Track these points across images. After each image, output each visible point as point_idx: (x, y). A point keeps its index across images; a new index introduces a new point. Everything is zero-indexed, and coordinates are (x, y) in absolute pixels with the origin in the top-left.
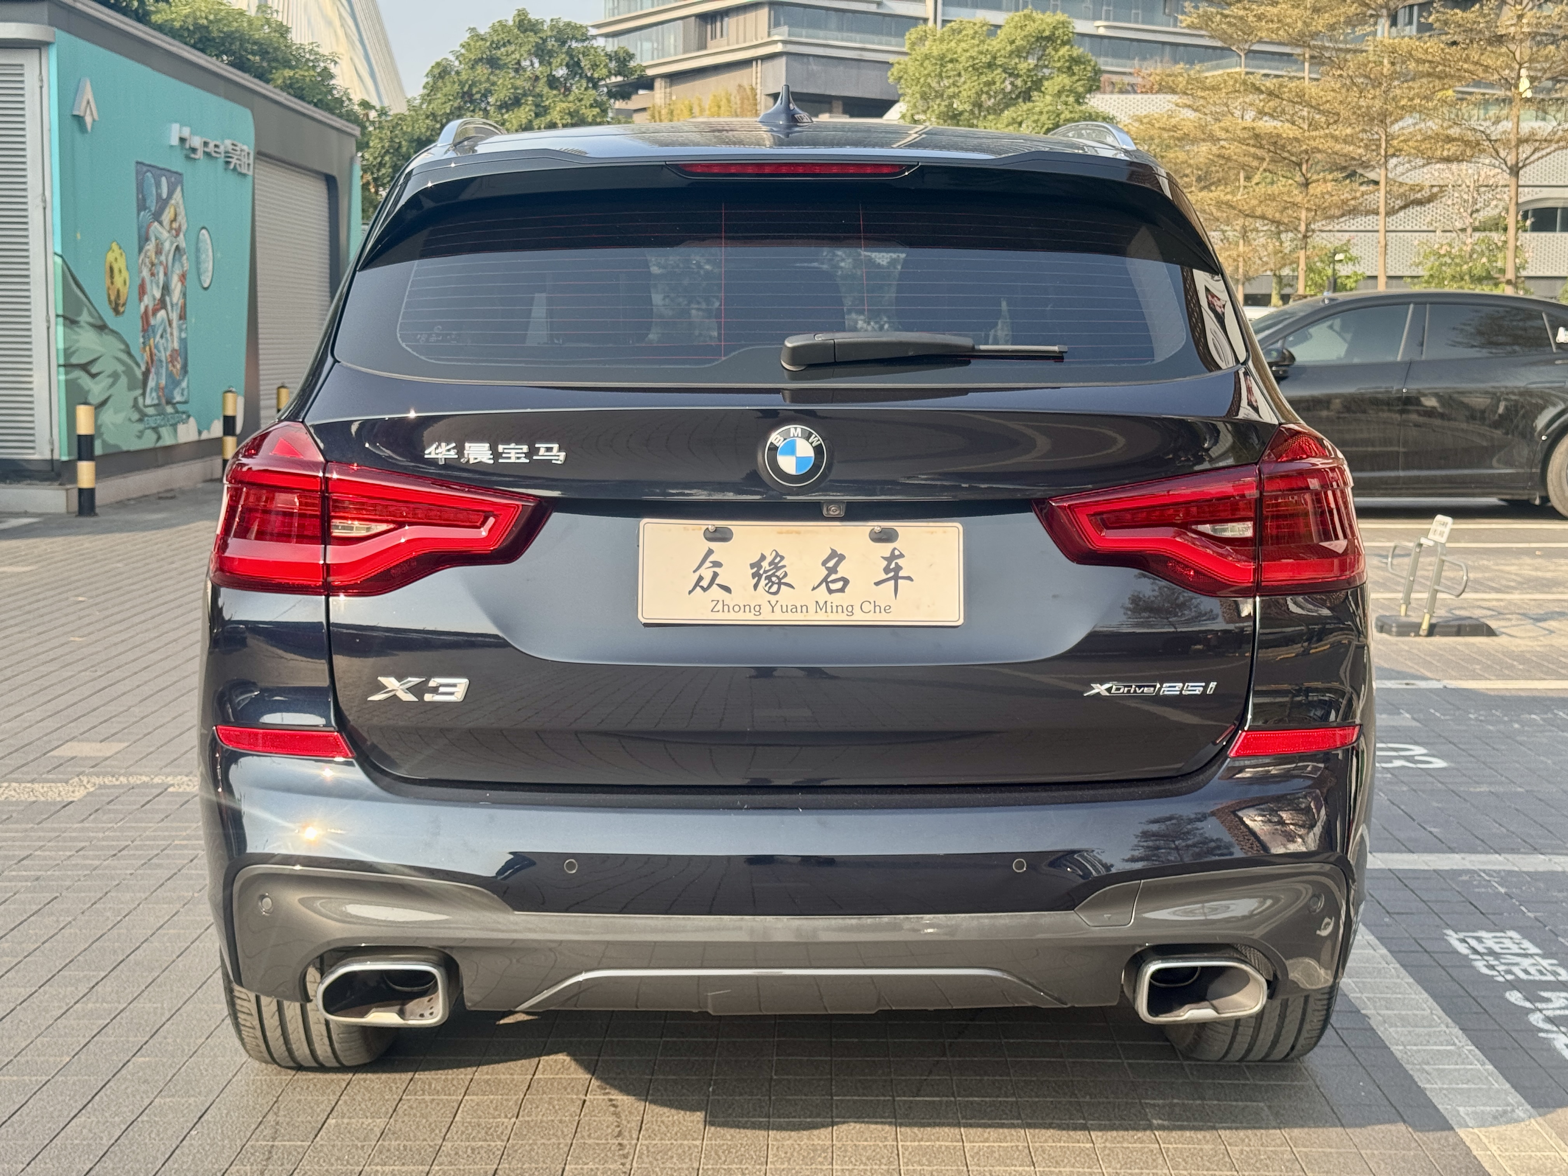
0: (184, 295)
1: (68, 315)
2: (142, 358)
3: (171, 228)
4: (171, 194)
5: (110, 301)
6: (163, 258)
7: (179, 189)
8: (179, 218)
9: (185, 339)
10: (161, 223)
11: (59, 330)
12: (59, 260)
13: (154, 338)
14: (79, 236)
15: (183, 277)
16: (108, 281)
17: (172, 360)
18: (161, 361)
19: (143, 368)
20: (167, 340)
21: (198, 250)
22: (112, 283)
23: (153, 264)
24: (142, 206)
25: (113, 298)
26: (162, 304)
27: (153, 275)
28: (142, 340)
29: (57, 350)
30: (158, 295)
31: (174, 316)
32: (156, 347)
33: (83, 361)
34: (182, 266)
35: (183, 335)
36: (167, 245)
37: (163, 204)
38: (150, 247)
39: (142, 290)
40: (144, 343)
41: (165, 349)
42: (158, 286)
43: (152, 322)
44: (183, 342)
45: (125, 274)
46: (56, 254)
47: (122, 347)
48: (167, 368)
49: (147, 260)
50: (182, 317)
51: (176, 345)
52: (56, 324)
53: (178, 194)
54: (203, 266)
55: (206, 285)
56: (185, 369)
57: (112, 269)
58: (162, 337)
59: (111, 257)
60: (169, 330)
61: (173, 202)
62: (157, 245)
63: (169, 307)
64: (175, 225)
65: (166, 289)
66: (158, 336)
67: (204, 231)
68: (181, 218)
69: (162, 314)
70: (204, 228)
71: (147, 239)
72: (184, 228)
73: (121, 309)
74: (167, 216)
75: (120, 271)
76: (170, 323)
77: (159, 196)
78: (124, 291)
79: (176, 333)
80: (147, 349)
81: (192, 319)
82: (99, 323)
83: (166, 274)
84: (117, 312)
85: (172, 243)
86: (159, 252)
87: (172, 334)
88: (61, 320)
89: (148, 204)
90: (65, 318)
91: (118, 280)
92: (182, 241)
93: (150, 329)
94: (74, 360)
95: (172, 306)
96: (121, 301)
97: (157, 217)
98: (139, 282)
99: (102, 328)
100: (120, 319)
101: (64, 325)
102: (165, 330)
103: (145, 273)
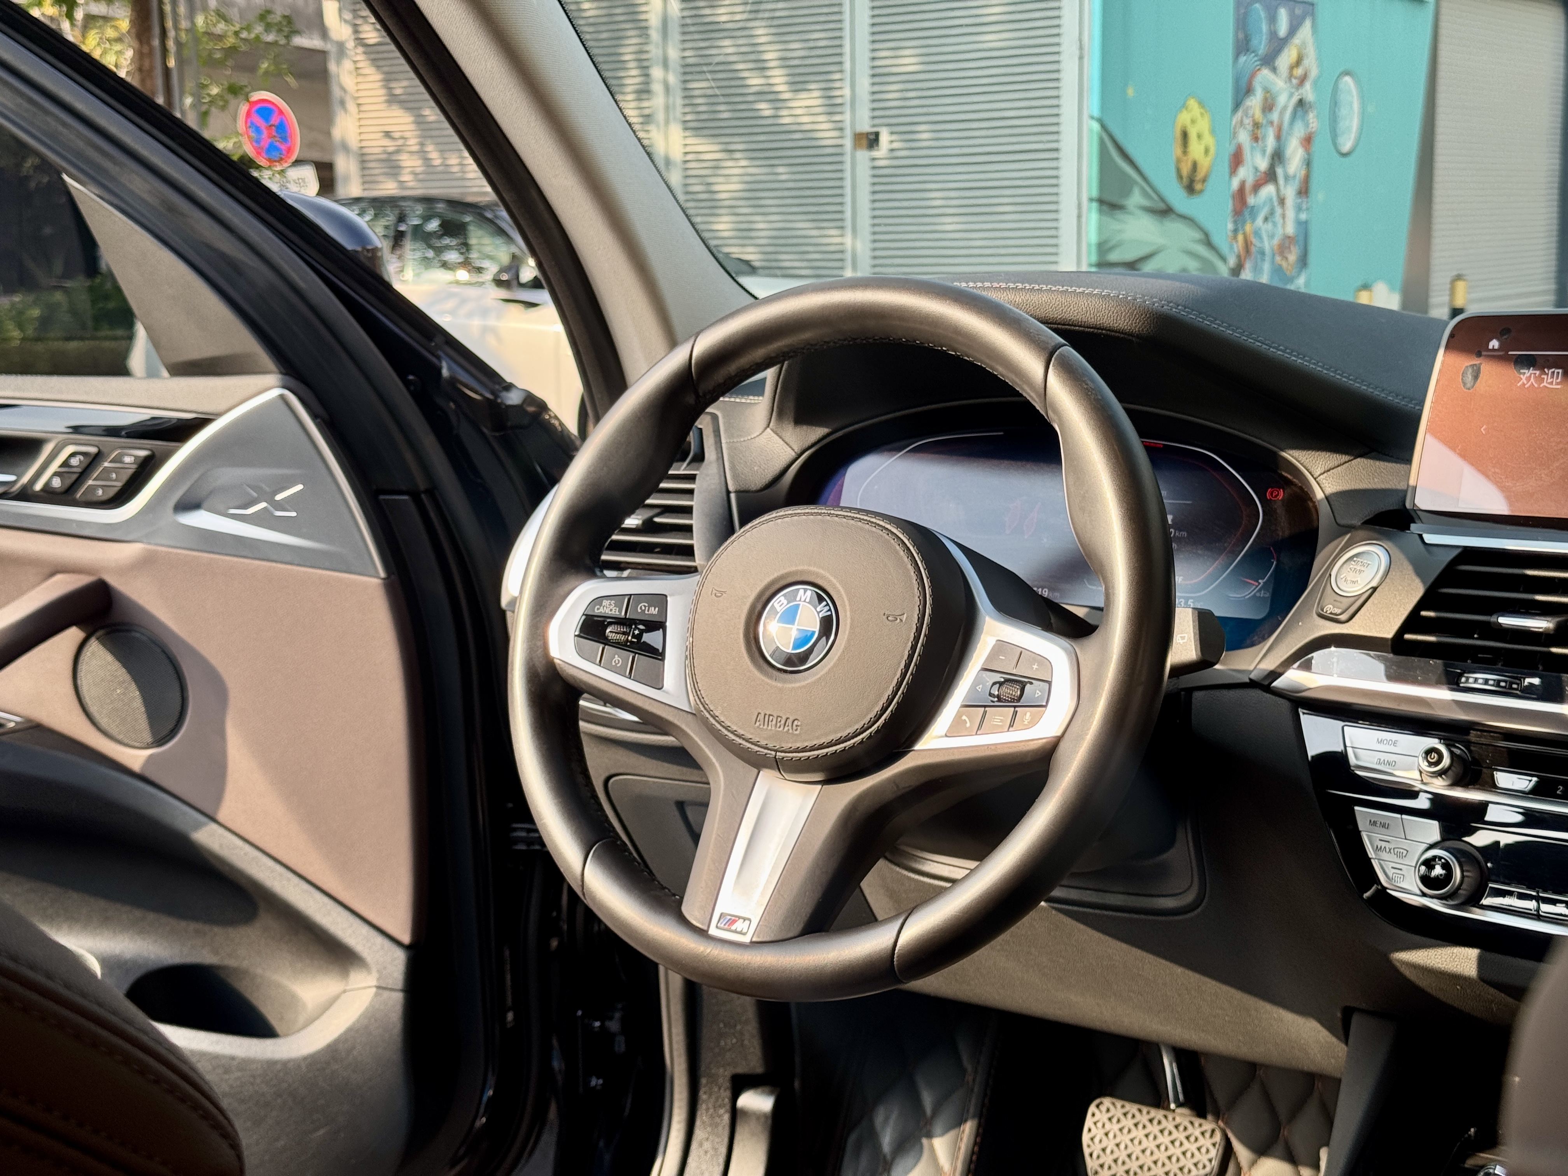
0: (1308, 163)
1: (1108, 197)
2: (1231, 247)
3: (1291, 76)
4: (1293, 30)
5: (1180, 177)
6: (1275, 116)
7: (1308, 24)
8: (1306, 62)
9: (1306, 222)
10: (1274, 70)
11: (1093, 217)
12: (1096, 126)
13: (1254, 220)
14: (1131, 92)
15: (1308, 141)
16: (1179, 151)
17: (1283, 249)
18: (1262, 253)
19: (1232, 261)
20: (1275, 224)
21: (1335, 104)
22: (1185, 152)
23: (1257, 125)
24: (1243, 46)
25: (1185, 171)
26: (1270, 176)
27: (1256, 139)
28: (1230, 226)
29: (1089, 245)
30: (1263, 164)
31: (1290, 192)
32: (1257, 233)
33: (1130, 255)
34: (1307, 125)
35: (1303, 216)
36: (1282, 100)
37: (1278, 45)
38: (1254, 102)
39: (1237, 160)
40: (1235, 231)
41: (1271, 236)
42: (1264, 152)
43: (1251, 200)
44: (1304, 227)
45: (1208, 140)
46: (1092, 118)
47: (1198, 235)
48: (1273, 262)
49: (1247, 121)
50: (1304, 191)
51: (1290, 229)
52: (1089, 210)
53: (1305, 31)
54: (1342, 125)
55: (1346, 148)
56: (1303, 261)
57: (1185, 135)
58: (1266, 219)
59: (1184, 118)
60: (1278, 211)
61: (1297, 40)
62: (1266, 99)
63: (1281, 180)
64: (1299, 72)
65: (1278, 157)
66: (1260, 220)
67: (1347, 79)
68: (1311, 63)
69: (1269, 190)
70: (1347, 73)
71: (1249, 91)
72: (1314, 73)
73: (1198, 187)
74: (1285, 60)
75: (1199, 136)
76: (1282, 201)
77: (1273, 34)
78: (1204, 163)
79: (1290, 214)
80: (1240, 238)
81: (1318, 194)
82: (1162, 206)
83: (1278, 137)
84: (1190, 188)
85: (1291, 95)
86: (1268, 106)
87: (1284, 216)
88: (1095, 205)
89: (1254, 42)
90: (1101, 201)
91: (1196, 150)
92: (1308, 92)
93: (1246, 213)
94: (1114, 257)
95: (1287, 178)
96: (1200, 175)
97: (1269, 61)
98: (1231, 149)
99: (1164, 211)
100: (1196, 200)
101: (1101, 212)
102: (1272, 213)
103: (1244, 137)
